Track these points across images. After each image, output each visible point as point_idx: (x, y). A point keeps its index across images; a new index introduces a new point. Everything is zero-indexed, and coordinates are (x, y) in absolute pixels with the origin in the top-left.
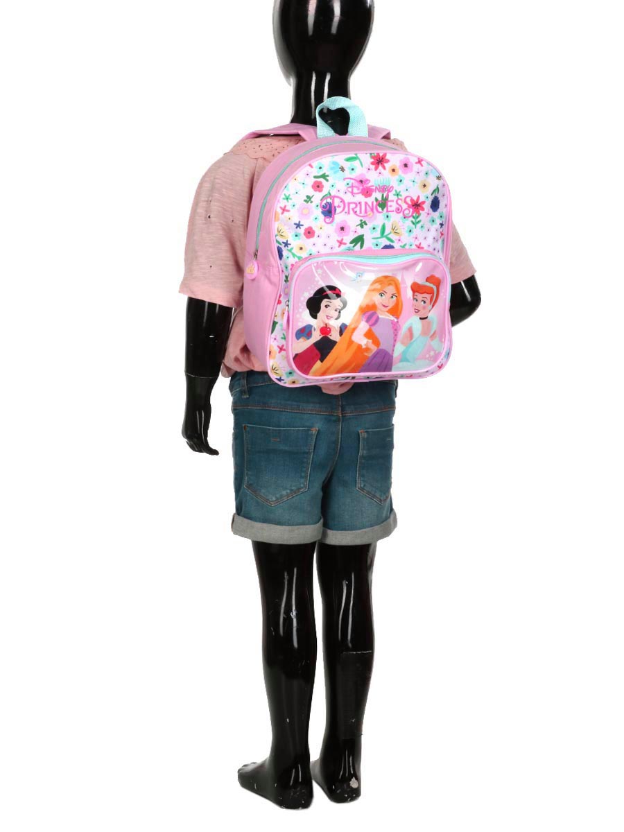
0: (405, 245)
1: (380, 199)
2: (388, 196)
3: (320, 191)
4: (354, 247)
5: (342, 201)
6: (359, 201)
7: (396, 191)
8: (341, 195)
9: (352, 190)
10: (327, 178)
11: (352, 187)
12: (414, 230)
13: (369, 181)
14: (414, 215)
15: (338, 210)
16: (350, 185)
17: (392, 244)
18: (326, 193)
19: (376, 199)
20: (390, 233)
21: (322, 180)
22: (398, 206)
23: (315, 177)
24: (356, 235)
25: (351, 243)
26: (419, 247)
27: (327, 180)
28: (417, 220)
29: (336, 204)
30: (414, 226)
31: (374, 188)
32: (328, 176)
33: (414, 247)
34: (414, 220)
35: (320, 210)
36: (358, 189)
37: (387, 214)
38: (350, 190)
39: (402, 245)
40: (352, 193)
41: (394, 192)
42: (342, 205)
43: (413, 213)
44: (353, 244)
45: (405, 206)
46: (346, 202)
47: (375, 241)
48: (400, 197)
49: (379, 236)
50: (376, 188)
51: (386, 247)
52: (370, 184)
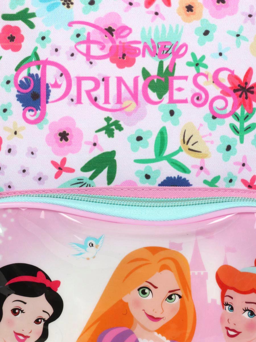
0: (217, 179)
1: (153, 71)
2: (173, 65)
3: (17, 49)
4: (92, 178)
5: (64, 73)
6: (105, 74)
7: (193, 55)
8: (62, 59)
9: (88, 49)
10: (32, 20)
11: (88, 41)
12: (237, 147)
13: (130, 30)
14: (239, 111)
15: (55, 93)
16: (83, 37)
17: (183, 175)
18: (29, 53)
19: (145, 73)
20: (180, 150)
21: (19, 24)
22: (197, 91)
23: (6, 17)
24: (96, 152)
25: (85, 169)
26: (250, 187)
27: (32, 26)
28: (246, 124)
29: (50, 79)
30: (237, 137)
31: (141, 46)
32: (33, 15)
33: (238, 185)
34: (237, 124)
35: (14, 91)
36: (103, 48)
37: (172, 107)
38: (83, 48)
39: (209, 179)
40: (88, 55)
41: (188, 58)
42: (63, 82)
43: (235, 107)
44: (90, 173)
45: (214, 91)
46: (73, 75)
47: (143, 168)
48: (202, 70)
49: (153, 156)
50: (146, 46)
51: (169, 182)
52: (130, 39)
